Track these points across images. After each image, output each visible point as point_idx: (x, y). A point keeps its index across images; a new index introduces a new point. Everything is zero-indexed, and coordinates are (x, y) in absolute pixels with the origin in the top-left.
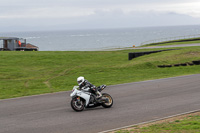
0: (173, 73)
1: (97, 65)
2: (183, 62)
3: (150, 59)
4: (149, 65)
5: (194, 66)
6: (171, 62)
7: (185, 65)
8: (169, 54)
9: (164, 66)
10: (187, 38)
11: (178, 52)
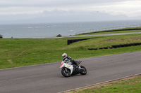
0: (98, 54)
1: (45, 48)
2: (106, 47)
3: (82, 44)
4: (82, 48)
5: (113, 49)
6: (97, 46)
7: (107, 48)
8: (96, 41)
9: (92, 49)
10: (108, 30)
11: (102, 39)
